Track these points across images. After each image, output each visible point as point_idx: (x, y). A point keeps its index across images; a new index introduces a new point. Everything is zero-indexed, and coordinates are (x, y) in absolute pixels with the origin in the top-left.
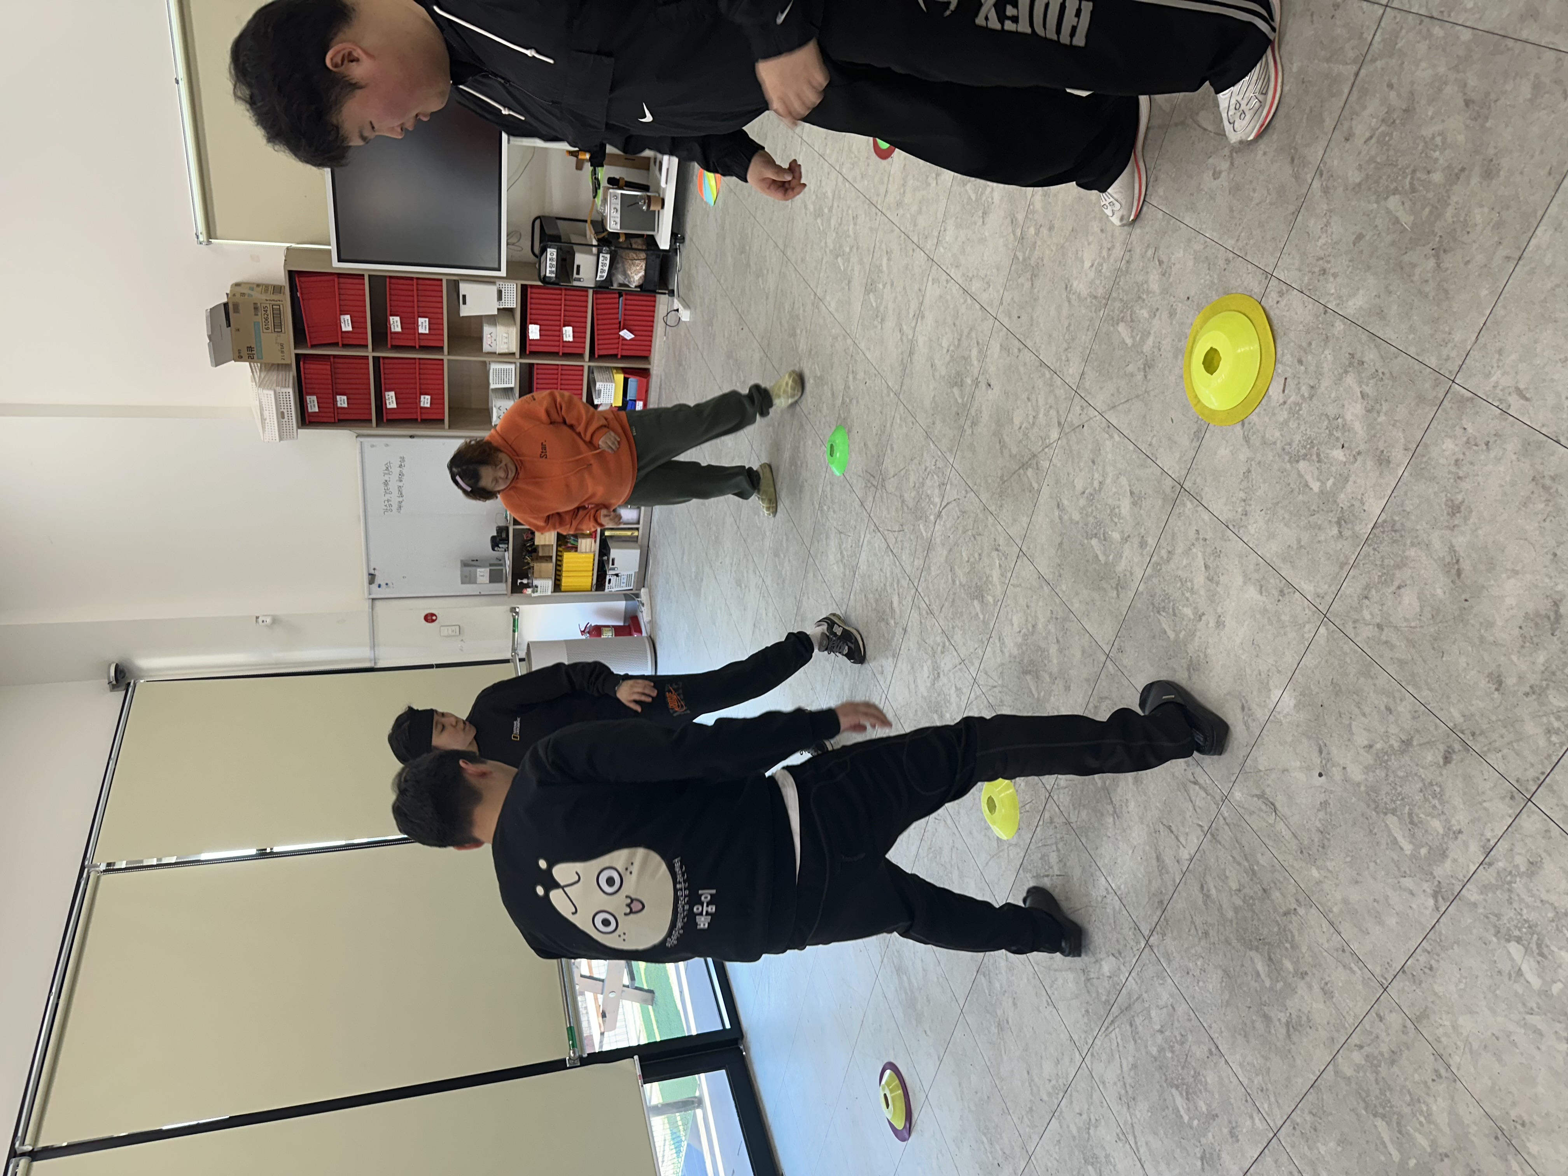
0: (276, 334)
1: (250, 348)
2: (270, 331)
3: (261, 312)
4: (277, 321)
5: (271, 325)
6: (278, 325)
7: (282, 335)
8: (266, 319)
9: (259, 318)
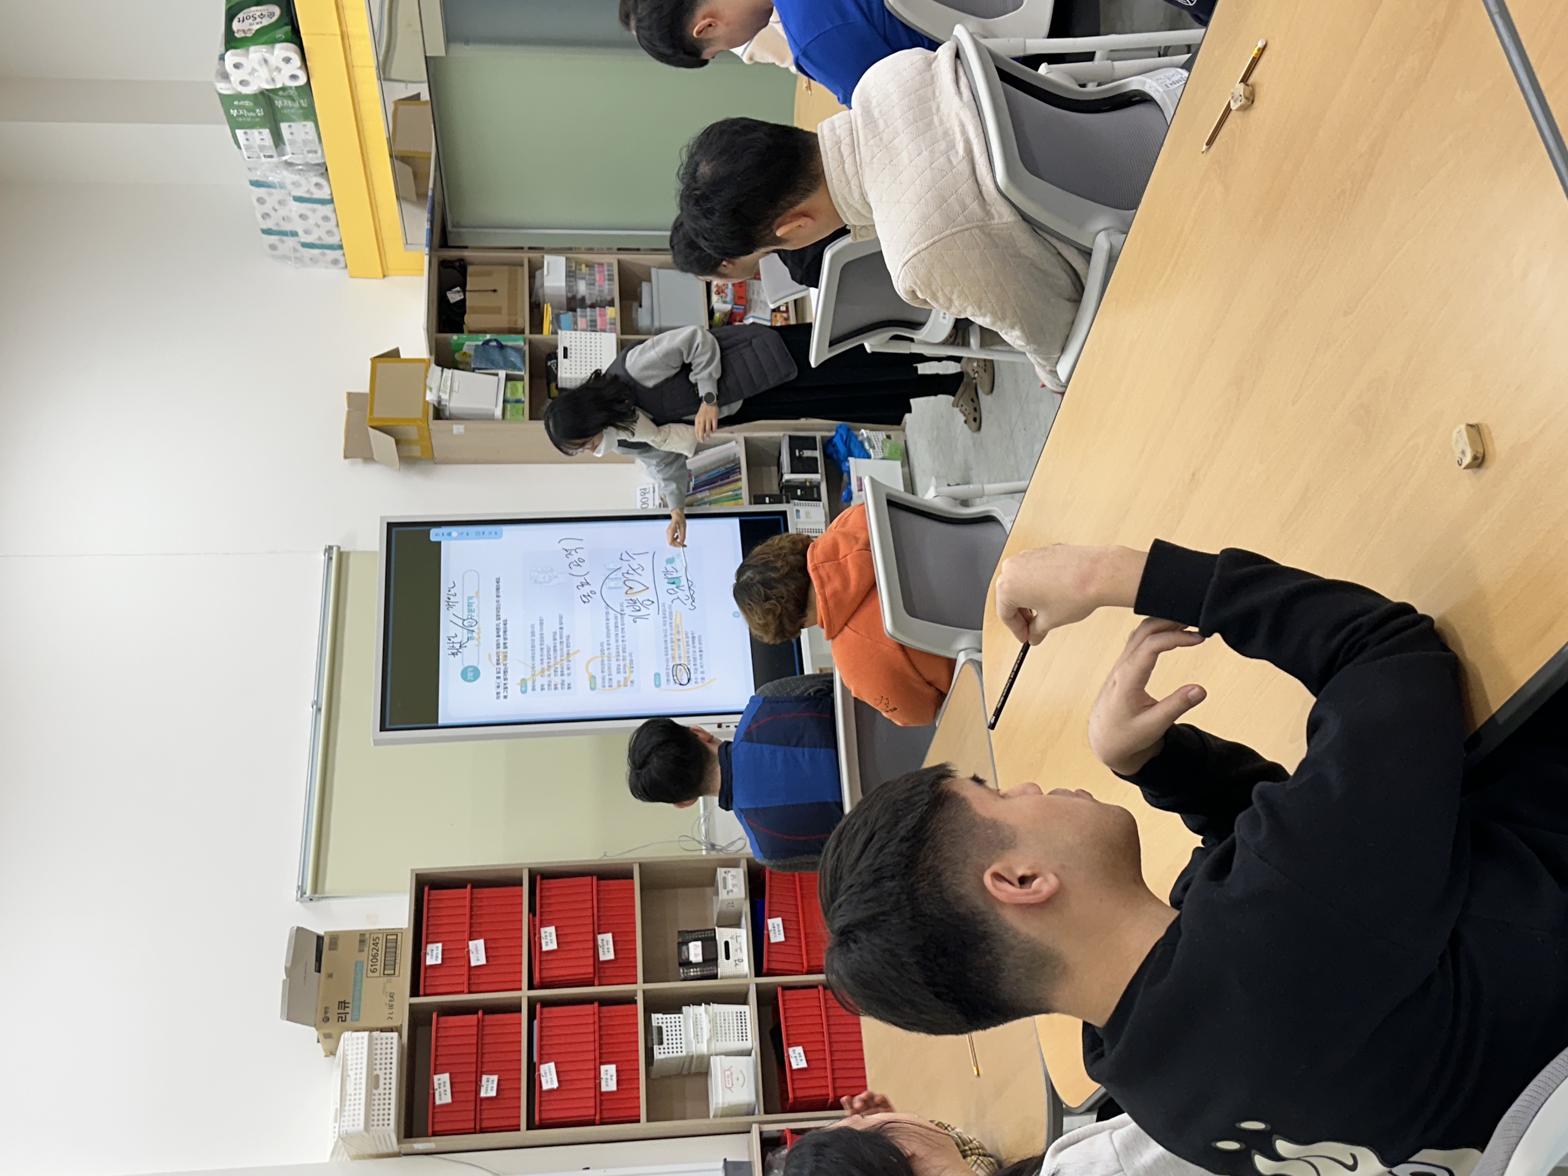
0: (385, 979)
1: (343, 1004)
2: (377, 974)
3: (369, 947)
4: (390, 958)
5: (379, 966)
6: (390, 966)
7: (393, 978)
8: (375, 957)
9: (364, 956)
